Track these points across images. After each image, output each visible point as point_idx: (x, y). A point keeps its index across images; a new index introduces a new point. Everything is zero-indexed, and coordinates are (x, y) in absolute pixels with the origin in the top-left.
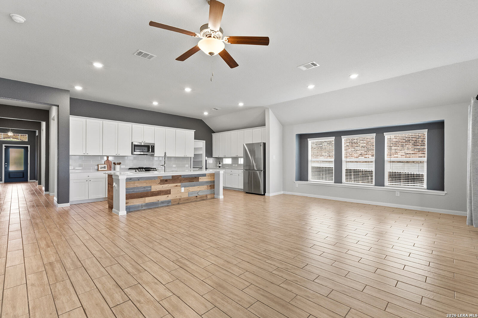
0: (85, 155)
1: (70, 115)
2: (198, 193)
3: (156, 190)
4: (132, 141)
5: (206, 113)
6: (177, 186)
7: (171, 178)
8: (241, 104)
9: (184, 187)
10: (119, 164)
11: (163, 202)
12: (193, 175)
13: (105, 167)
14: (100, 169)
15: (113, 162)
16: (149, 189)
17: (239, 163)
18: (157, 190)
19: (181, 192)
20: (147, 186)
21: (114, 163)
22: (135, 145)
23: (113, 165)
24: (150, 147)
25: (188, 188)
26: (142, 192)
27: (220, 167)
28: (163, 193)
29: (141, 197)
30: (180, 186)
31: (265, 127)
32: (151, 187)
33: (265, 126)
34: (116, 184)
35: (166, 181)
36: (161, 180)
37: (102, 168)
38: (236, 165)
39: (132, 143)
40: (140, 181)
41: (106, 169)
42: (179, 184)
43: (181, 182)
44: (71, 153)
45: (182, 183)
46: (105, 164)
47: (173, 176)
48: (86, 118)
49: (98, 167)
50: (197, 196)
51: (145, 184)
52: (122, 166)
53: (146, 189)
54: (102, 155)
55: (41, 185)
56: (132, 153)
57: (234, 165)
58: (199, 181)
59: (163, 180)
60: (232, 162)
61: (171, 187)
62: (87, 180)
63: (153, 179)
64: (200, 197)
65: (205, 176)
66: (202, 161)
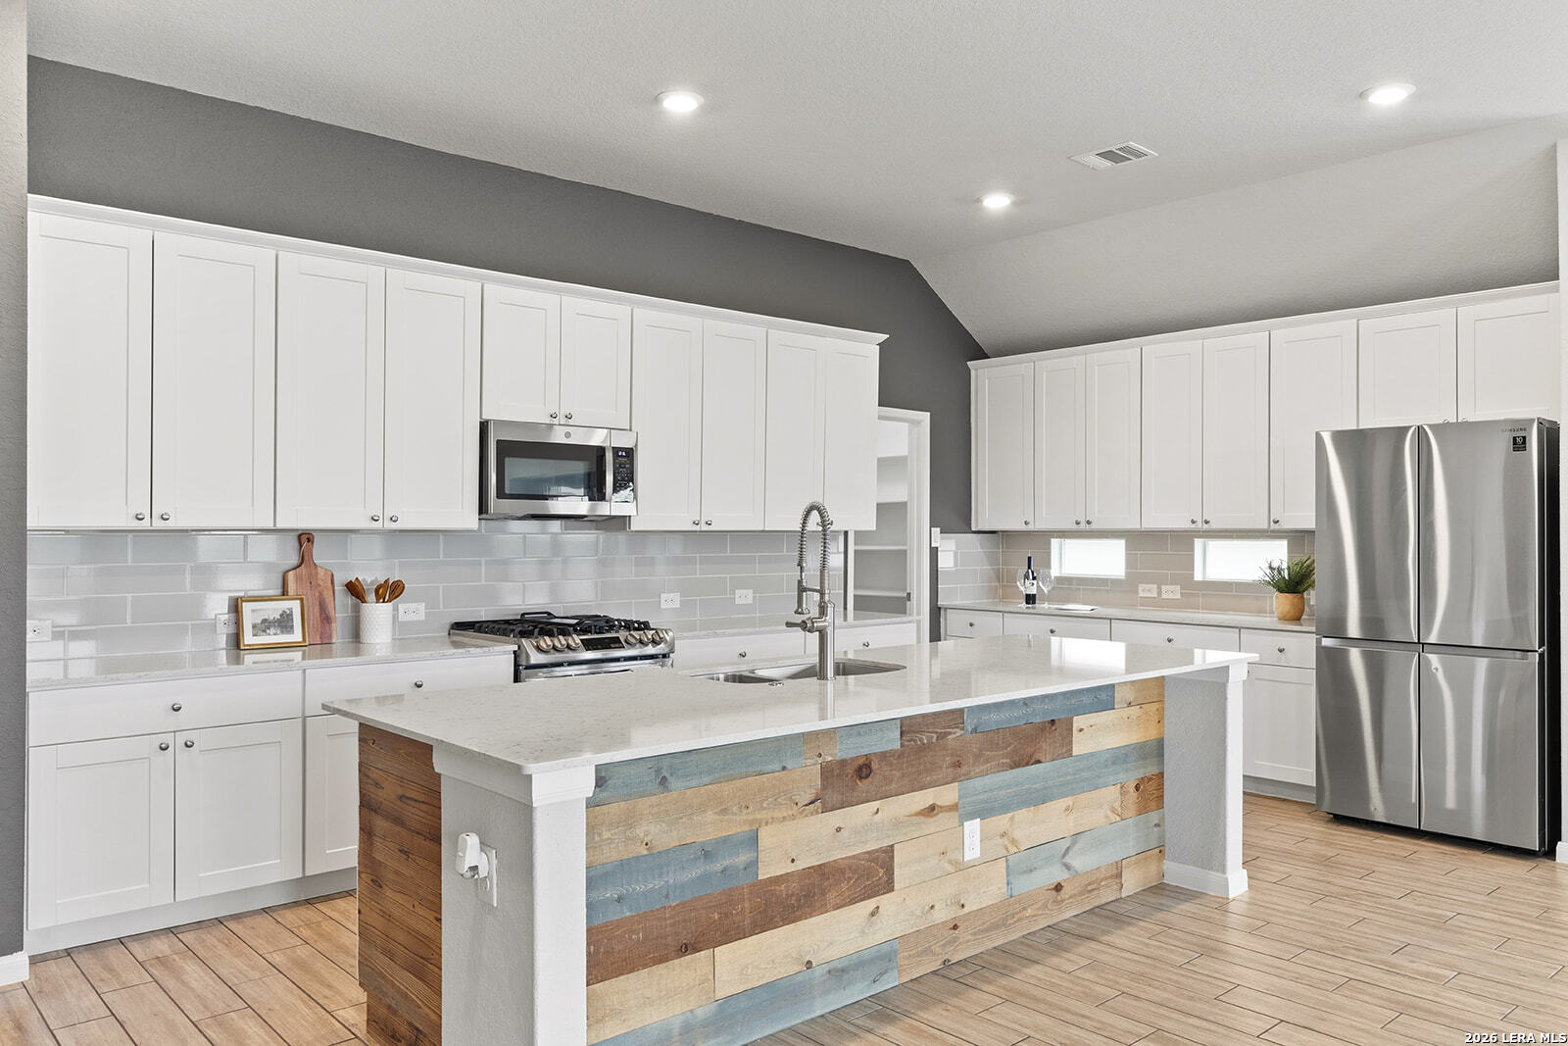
0: (145, 524)
1: (29, 192)
2: (1067, 859)
3: (791, 868)
4: (485, 417)
5: (997, 202)
6: (932, 808)
7: (892, 741)
8: (1389, 97)
9: (983, 812)
10: (391, 591)
11: (843, 970)
12: (1038, 706)
13: (284, 623)
14: (248, 639)
15: (342, 578)
16: (742, 859)
17: (1198, 576)
18: (801, 865)
19: (960, 867)
20: (725, 840)
21: (354, 590)
22: (507, 449)
23: (341, 604)
24: (609, 456)
25: (1001, 821)
26: (689, 896)
27: (1030, 599)
28: (844, 886)
29: (686, 949)
30: (954, 808)
31: (1556, 290)
32: (753, 840)
33: (1557, 278)
34: (484, 845)
35: (864, 769)
36: (829, 773)
37: (264, 626)
38: (1172, 592)
39: (484, 427)
40: (674, 795)
41: (296, 636)
42: (947, 794)
43: (964, 769)
45: (968, 777)
46: (284, 592)
47: (908, 727)
48: (153, 225)
49: (238, 623)
50: (1058, 888)
51: (710, 815)
52: (410, 609)
53: (718, 866)
54: (271, 526)
56: (483, 508)
57: (1147, 591)
58: (1076, 751)
59: (843, 763)
60: (1129, 566)
61: (897, 824)
62: (168, 739)
63: (770, 767)
64: (1081, 893)
65: (1109, 706)
66: (906, 551)
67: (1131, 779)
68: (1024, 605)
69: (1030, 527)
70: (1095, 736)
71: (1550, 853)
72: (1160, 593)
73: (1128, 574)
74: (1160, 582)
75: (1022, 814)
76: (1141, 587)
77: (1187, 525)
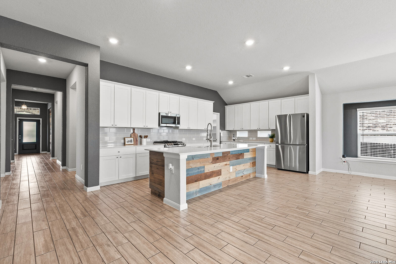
0: (113, 126)
1: (100, 79)
2: (243, 173)
3: (209, 171)
4: (159, 112)
5: (231, 83)
6: (226, 164)
7: (221, 155)
8: (286, 69)
9: (233, 165)
10: (146, 137)
11: (215, 186)
12: (239, 151)
13: (131, 141)
14: (126, 143)
15: (139, 135)
16: (203, 170)
17: (258, 136)
18: (210, 171)
19: (230, 173)
20: (201, 167)
21: (141, 137)
22: (163, 117)
23: (139, 139)
24: (176, 118)
25: (235, 167)
26: (196, 174)
27: (234, 140)
28: (215, 174)
29: (196, 181)
30: (229, 164)
31: (309, 95)
32: (204, 167)
33: (309, 94)
34: (172, 165)
35: (217, 158)
36: (213, 159)
37: (128, 141)
38: (254, 139)
39: (159, 113)
40: (194, 160)
41: (133, 143)
42: (228, 163)
43: (230, 159)
44: (102, 124)
46: (131, 137)
47: (223, 153)
48: (115, 84)
49: (125, 141)
50: (242, 176)
51: (199, 163)
52: (148, 140)
53: (200, 170)
54: (130, 127)
55: (54, 157)
56: (159, 125)
57: (251, 139)
58: (244, 158)
59: (215, 157)
60: (248, 135)
61: (222, 166)
62: (118, 156)
63: (206, 158)
64: (245, 177)
65: (249, 152)
66: (216, 133)
67: (251, 162)
68: (233, 141)
69: (234, 130)
70: (247, 156)
71: (308, 173)
72: (253, 139)
73: (248, 136)
74: (253, 137)
75: (238, 166)
76: (250, 138)
77: (257, 129)
